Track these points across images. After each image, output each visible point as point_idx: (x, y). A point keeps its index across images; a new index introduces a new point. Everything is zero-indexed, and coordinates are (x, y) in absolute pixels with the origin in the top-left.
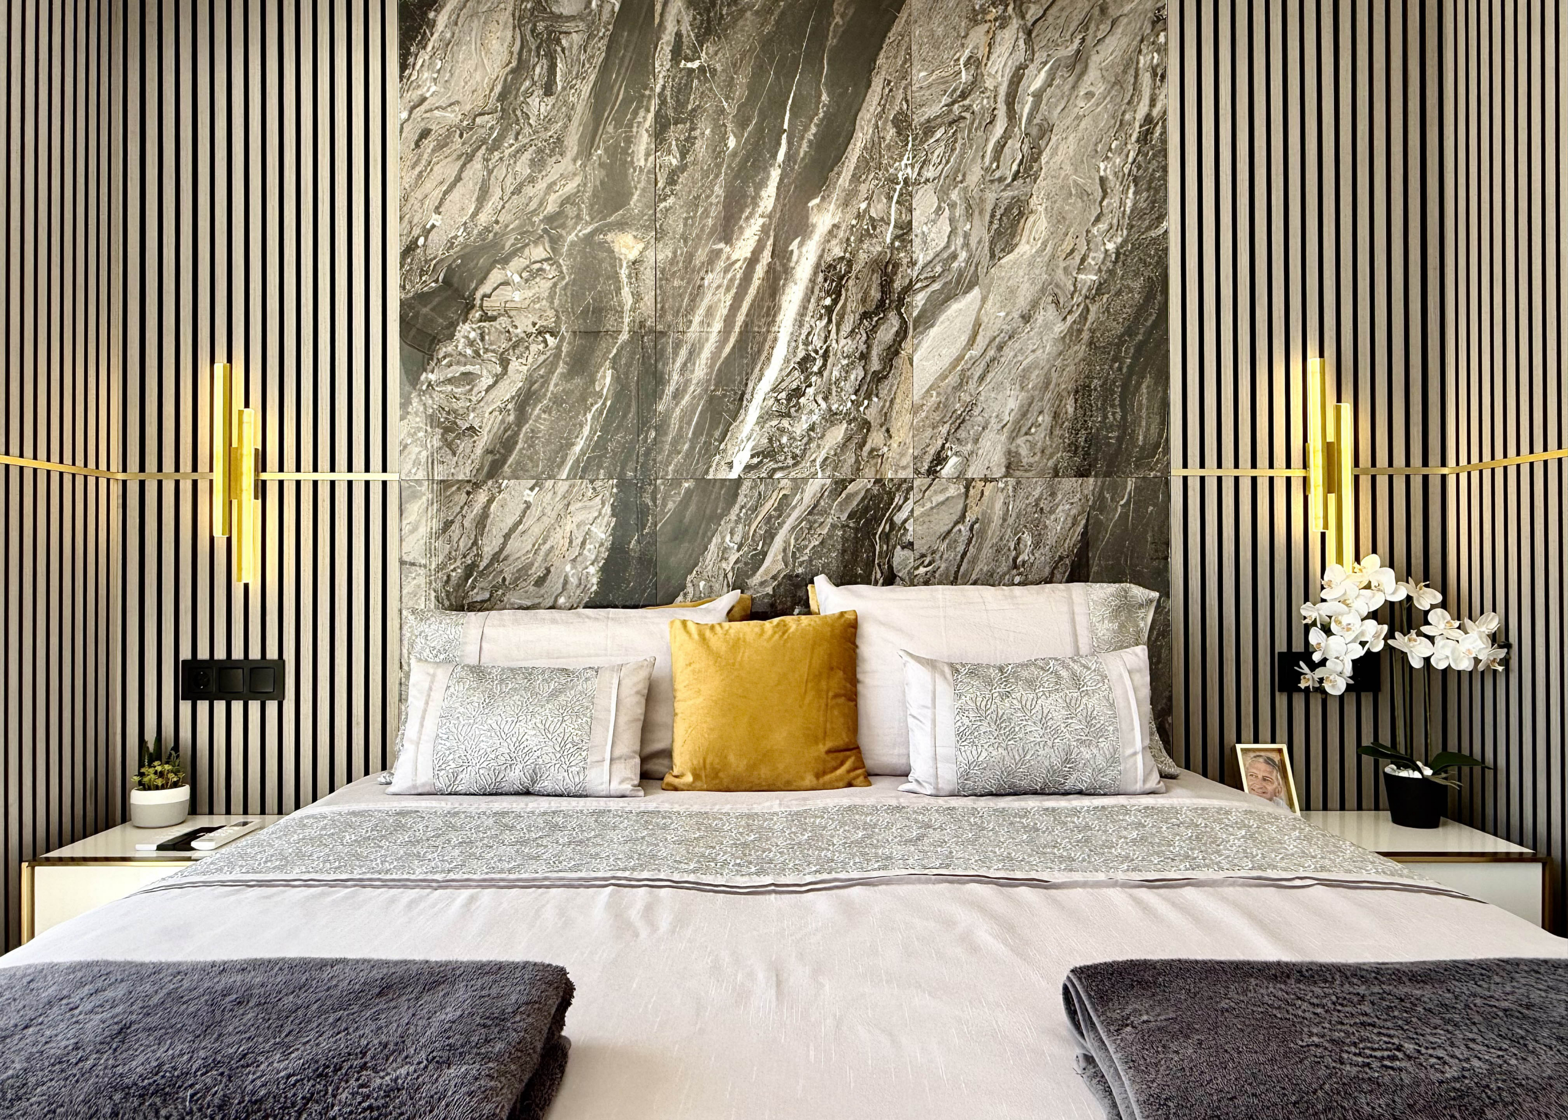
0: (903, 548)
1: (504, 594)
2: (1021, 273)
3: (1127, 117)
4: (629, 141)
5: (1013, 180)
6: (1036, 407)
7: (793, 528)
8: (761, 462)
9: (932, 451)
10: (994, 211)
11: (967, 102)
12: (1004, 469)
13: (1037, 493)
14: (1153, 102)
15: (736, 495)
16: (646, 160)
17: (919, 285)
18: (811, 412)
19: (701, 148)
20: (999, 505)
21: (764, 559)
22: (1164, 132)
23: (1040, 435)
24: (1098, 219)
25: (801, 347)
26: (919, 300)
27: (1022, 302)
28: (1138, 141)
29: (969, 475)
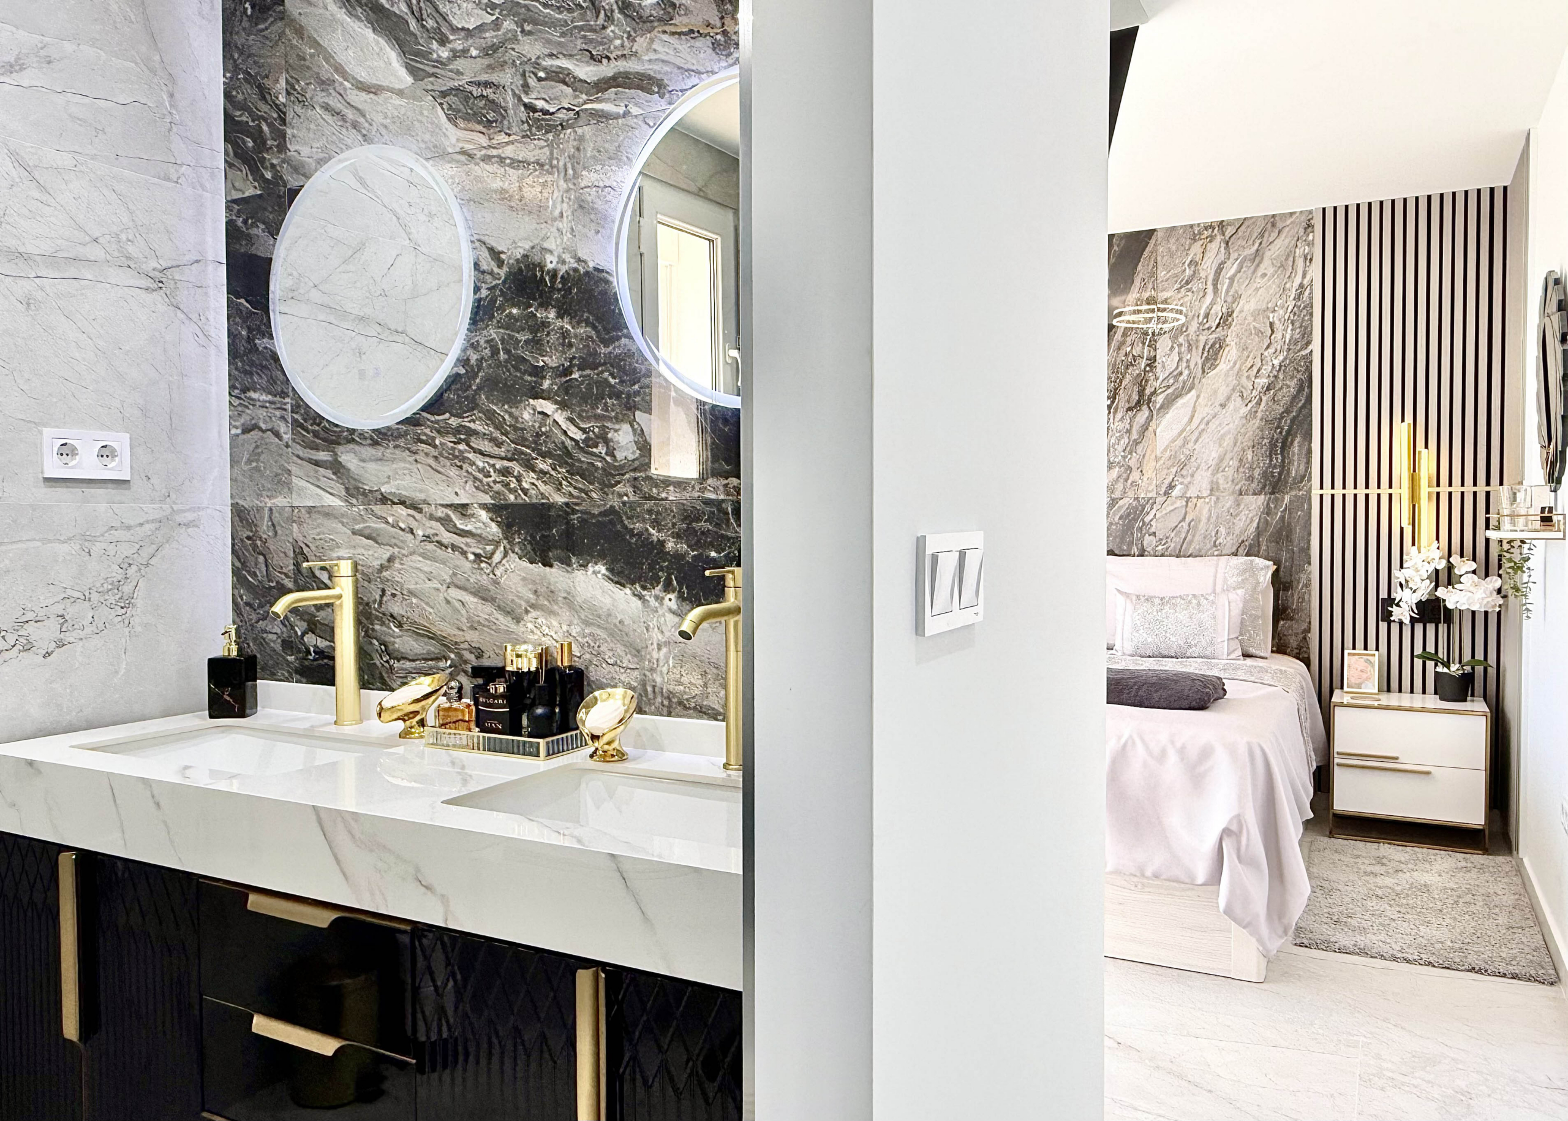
0: (1150, 535)
2: (1220, 381)
3: (1288, 286)
5: (1217, 328)
6: (1228, 456)
9: (1167, 482)
10: (1204, 346)
11: (1189, 286)
12: (1209, 492)
13: (1228, 505)
14: (1304, 276)
17: (1160, 391)
20: (1205, 512)
22: (1311, 293)
23: (1230, 472)
24: (1268, 347)
26: (1160, 399)
27: (1221, 398)
28: (1294, 299)
29: (1188, 495)
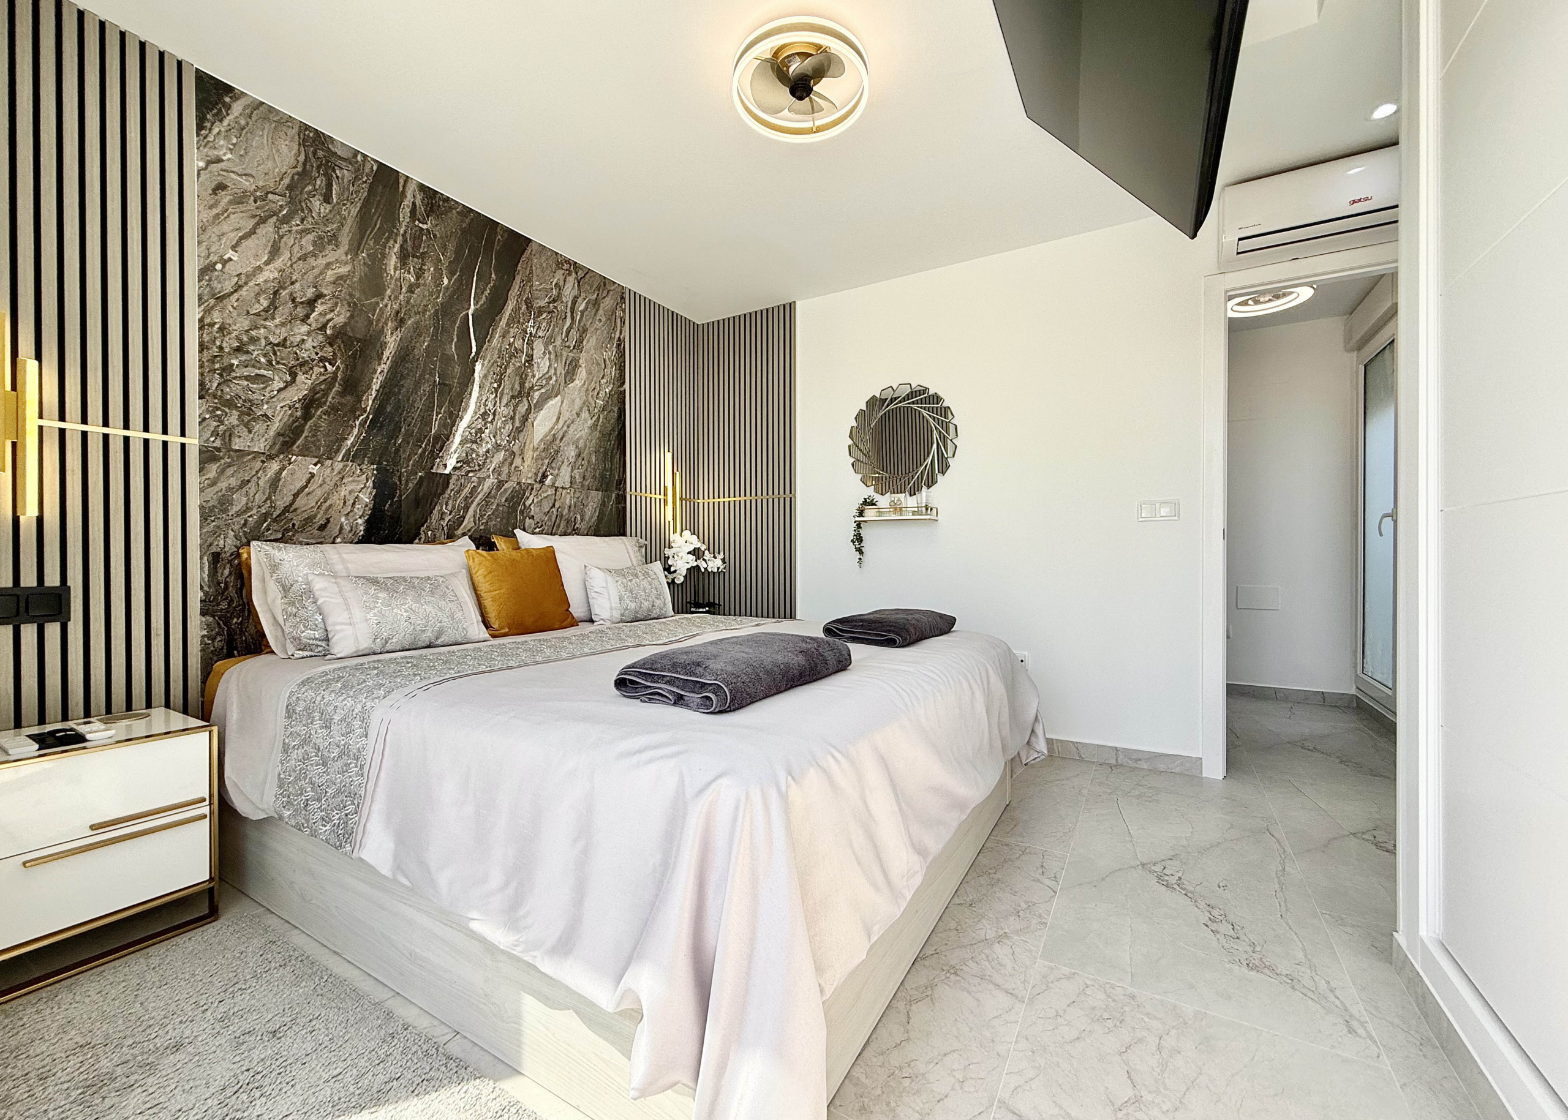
0: (530, 518)
1: (294, 535)
2: (576, 393)
3: (612, 335)
4: (384, 256)
5: (573, 349)
6: (581, 457)
7: (479, 504)
8: (462, 466)
9: (541, 471)
10: (566, 361)
11: (555, 305)
12: (570, 484)
13: (582, 496)
15: (448, 483)
16: (395, 272)
17: (536, 388)
18: (487, 442)
19: (428, 277)
20: (568, 501)
21: (463, 521)
22: (624, 347)
23: (583, 470)
24: (603, 378)
25: (482, 406)
26: (537, 395)
27: (576, 408)
28: (616, 347)
29: (556, 485)
